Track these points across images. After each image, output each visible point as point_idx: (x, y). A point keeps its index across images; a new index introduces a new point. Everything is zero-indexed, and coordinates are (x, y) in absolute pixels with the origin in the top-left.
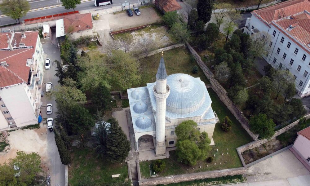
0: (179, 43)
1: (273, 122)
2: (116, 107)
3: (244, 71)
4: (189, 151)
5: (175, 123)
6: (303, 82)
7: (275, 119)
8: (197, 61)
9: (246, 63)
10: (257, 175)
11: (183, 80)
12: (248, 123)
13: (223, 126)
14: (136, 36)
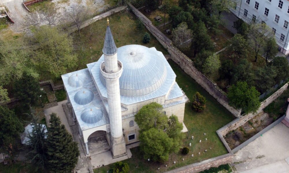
0: (119, 6)
1: (256, 90)
2: (49, 102)
3: (210, 32)
4: (158, 142)
5: (133, 109)
6: (285, 35)
7: (258, 87)
8: (147, 27)
9: (210, 21)
10: (247, 161)
11: (135, 53)
12: (225, 96)
13: (195, 105)
14: (59, 4)
